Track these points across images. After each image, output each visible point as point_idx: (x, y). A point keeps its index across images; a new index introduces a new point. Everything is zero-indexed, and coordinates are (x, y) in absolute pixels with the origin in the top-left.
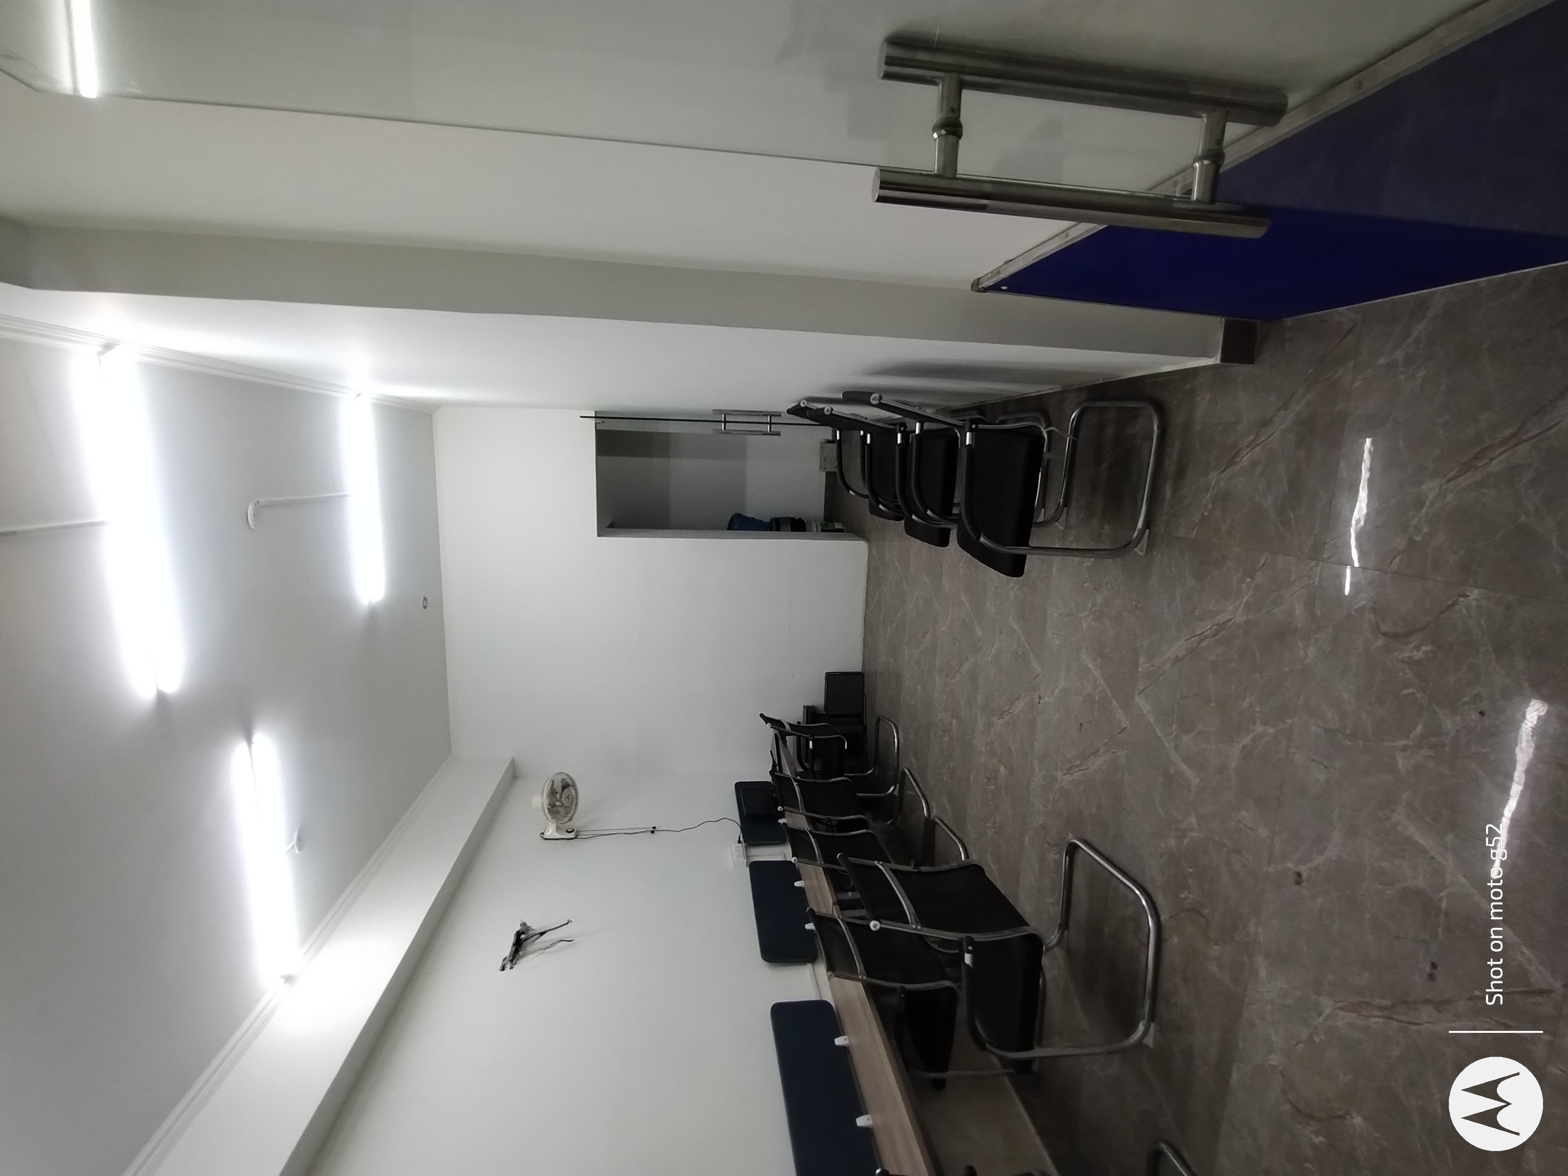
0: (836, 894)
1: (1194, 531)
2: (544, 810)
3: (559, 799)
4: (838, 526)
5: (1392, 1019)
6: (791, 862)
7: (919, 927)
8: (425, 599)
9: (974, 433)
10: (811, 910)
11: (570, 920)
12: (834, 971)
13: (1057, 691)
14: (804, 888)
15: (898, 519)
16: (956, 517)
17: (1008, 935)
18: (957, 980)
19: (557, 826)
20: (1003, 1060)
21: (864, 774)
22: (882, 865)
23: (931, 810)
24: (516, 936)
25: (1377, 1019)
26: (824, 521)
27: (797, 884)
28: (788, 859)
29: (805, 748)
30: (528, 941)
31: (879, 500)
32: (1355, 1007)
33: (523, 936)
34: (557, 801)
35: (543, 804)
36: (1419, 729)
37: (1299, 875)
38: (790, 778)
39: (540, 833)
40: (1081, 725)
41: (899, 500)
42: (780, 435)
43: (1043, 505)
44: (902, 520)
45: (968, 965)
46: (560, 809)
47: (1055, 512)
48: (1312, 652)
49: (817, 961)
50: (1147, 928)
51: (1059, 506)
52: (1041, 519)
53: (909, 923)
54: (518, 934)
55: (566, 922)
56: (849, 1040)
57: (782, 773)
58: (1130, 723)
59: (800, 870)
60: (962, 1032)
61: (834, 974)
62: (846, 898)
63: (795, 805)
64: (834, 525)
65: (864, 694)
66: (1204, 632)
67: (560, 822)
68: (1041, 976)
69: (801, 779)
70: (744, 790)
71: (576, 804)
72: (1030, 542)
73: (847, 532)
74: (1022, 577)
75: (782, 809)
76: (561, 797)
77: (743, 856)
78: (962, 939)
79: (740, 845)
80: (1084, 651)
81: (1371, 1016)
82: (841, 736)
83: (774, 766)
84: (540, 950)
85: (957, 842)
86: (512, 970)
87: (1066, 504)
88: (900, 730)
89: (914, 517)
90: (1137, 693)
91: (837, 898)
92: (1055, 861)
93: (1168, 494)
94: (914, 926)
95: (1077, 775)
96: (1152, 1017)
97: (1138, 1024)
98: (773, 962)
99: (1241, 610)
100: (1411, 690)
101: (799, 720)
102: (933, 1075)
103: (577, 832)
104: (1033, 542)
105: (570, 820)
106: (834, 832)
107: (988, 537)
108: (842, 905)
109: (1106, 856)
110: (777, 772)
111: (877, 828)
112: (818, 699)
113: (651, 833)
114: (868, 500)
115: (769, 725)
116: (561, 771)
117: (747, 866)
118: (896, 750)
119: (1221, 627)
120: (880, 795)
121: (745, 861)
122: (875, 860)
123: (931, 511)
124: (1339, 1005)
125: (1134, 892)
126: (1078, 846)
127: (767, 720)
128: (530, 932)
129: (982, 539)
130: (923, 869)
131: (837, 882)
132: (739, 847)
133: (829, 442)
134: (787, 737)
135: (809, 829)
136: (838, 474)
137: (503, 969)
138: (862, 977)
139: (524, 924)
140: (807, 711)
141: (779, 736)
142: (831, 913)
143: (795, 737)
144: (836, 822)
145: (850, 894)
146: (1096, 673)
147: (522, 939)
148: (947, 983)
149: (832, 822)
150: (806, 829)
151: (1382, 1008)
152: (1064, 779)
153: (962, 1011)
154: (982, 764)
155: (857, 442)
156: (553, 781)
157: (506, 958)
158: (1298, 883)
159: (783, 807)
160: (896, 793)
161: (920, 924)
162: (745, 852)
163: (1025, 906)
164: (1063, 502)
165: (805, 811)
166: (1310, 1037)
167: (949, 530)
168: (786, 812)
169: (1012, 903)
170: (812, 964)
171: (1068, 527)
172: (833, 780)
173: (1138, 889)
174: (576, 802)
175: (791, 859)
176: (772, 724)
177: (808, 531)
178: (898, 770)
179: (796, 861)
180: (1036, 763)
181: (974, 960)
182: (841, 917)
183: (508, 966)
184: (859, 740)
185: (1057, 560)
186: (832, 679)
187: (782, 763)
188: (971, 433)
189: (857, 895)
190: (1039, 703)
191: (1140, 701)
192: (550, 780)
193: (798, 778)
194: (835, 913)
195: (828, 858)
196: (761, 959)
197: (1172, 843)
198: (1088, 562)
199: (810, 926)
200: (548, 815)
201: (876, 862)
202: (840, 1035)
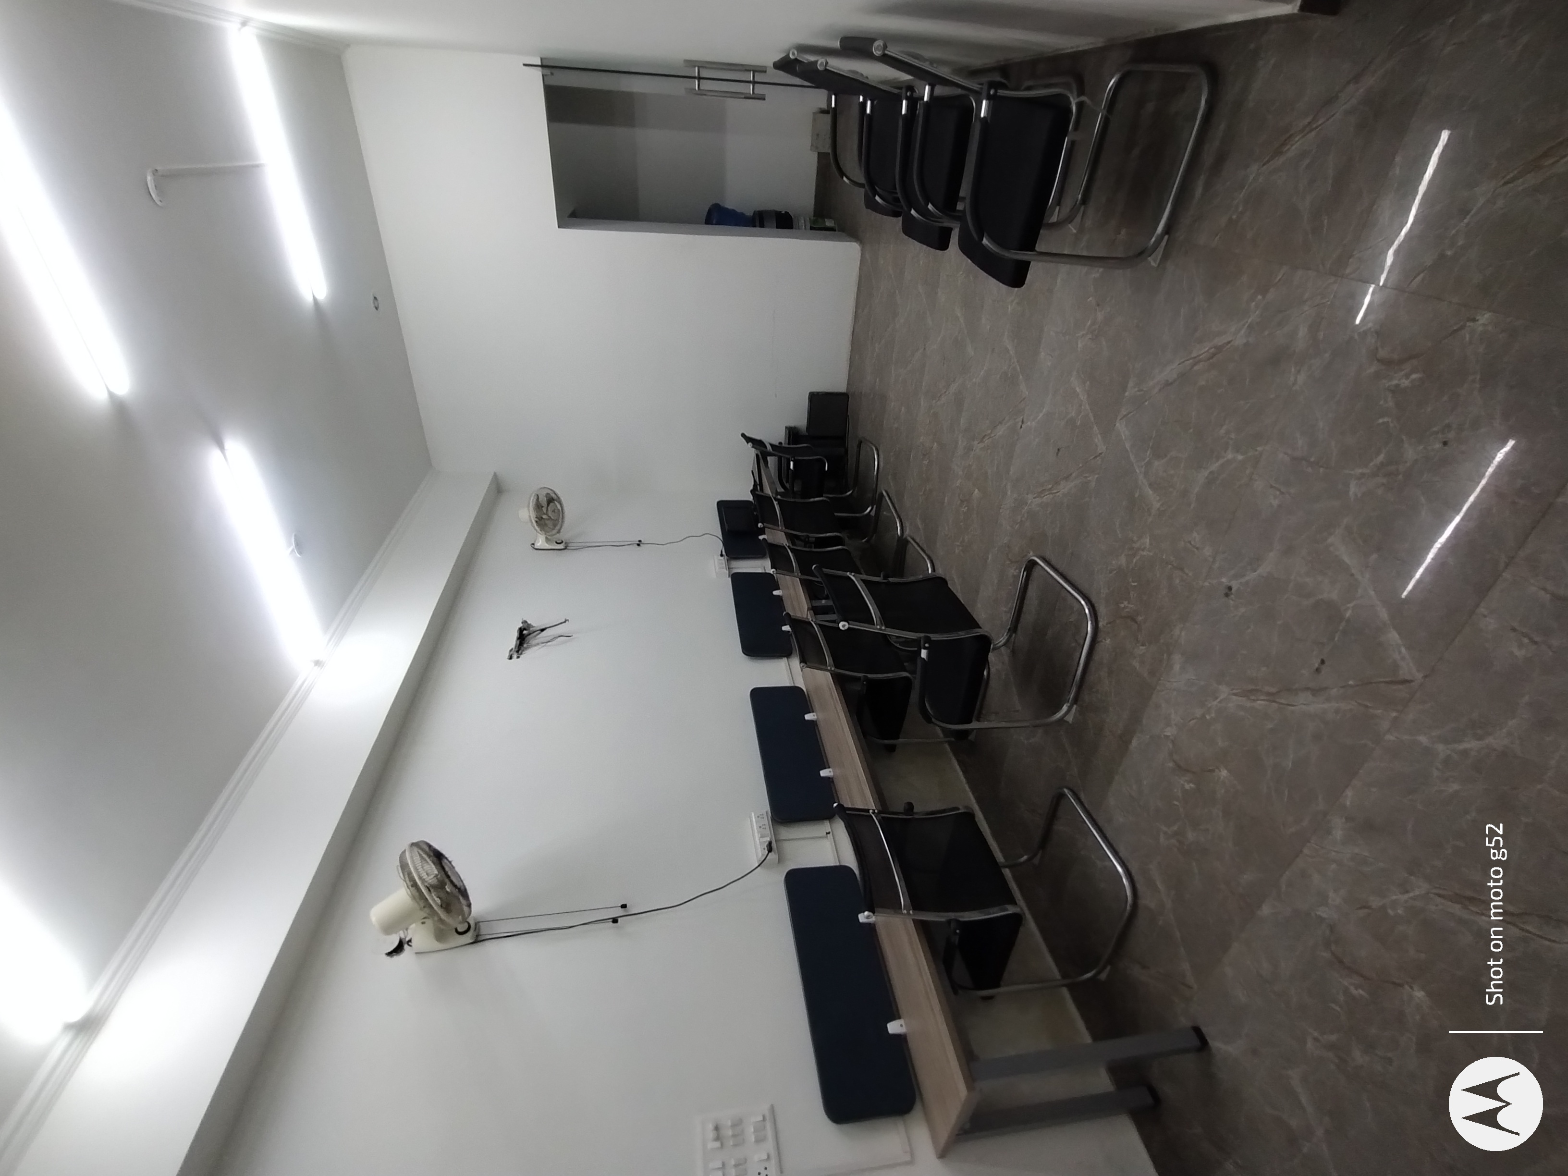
0: (810, 602)
1: (1217, 237)
2: (532, 522)
3: (545, 512)
4: (829, 223)
5: (1274, 701)
6: (770, 574)
7: (883, 628)
8: (375, 298)
9: (992, 102)
10: (788, 614)
11: (567, 619)
12: (806, 663)
13: (1041, 415)
14: (782, 597)
15: (896, 214)
16: (960, 214)
17: (962, 635)
18: (913, 672)
19: (547, 538)
20: (944, 730)
21: (843, 495)
22: (854, 576)
23: (904, 531)
24: (519, 631)
25: (1263, 702)
26: (814, 216)
27: (775, 593)
28: (767, 571)
29: (786, 468)
30: (531, 636)
31: (876, 190)
32: (1247, 694)
33: (525, 632)
34: (544, 514)
35: (530, 516)
36: (1381, 458)
37: (1230, 588)
38: (771, 498)
39: (531, 543)
40: (1059, 450)
41: (898, 190)
42: (764, 99)
43: (1059, 201)
44: (900, 216)
45: (924, 659)
46: (547, 522)
47: (1070, 211)
48: (1302, 378)
49: (792, 655)
50: (1085, 632)
51: (1076, 204)
52: (1054, 219)
53: (874, 625)
54: (521, 630)
55: (564, 620)
56: (817, 716)
57: (763, 491)
58: (1107, 448)
59: (779, 580)
60: (913, 711)
61: (806, 666)
62: (820, 605)
63: (775, 522)
64: (825, 221)
65: (847, 416)
66: (1200, 355)
67: (549, 534)
68: (987, 666)
69: (781, 499)
70: (726, 508)
71: (563, 518)
72: (1037, 245)
73: (839, 231)
74: (1024, 286)
75: (762, 526)
76: (547, 510)
77: (725, 567)
78: (920, 638)
79: (722, 558)
80: (1075, 373)
81: (1258, 700)
82: (821, 457)
83: (755, 485)
84: (543, 643)
85: (926, 558)
86: (518, 659)
87: (1085, 201)
88: (880, 453)
89: (913, 212)
90: (1119, 418)
91: (811, 605)
92: (1014, 576)
93: (1199, 191)
94: (878, 627)
95: (1047, 498)
96: (1076, 701)
97: (1063, 706)
98: (754, 656)
99: (1243, 332)
100: (1386, 419)
101: (780, 441)
102: (886, 742)
103: (566, 543)
104: (1040, 247)
105: (559, 532)
106: (811, 547)
107: (992, 239)
108: (816, 611)
109: (1060, 571)
110: (758, 491)
111: (852, 545)
112: (800, 420)
113: (637, 546)
114: (864, 189)
115: (750, 444)
116: (546, 486)
117: (729, 576)
118: (875, 473)
119: (1219, 349)
120: (857, 515)
121: (728, 572)
122: (847, 572)
123: (933, 204)
124: (1234, 691)
125: (1080, 602)
126: (1037, 563)
127: (748, 439)
128: (531, 629)
129: (985, 241)
130: (891, 580)
131: (812, 591)
132: (721, 560)
133: (823, 112)
134: (769, 458)
135: (788, 545)
136: (831, 156)
137: (511, 658)
138: (831, 668)
139: (525, 622)
140: (789, 433)
141: (760, 456)
142: (805, 616)
143: (777, 458)
144: (814, 539)
145: (824, 601)
146: (1083, 397)
147: (525, 634)
148: (905, 674)
149: (810, 538)
150: (785, 545)
151: (1269, 694)
152: (1033, 502)
153: (914, 696)
154: (957, 487)
155: (855, 111)
156: (538, 495)
157: (512, 649)
158: (1227, 595)
159: (763, 524)
160: (873, 514)
161: (884, 625)
162: (727, 563)
163: (980, 613)
164: (1081, 197)
165: (784, 528)
166: (1203, 716)
167: (949, 230)
168: (766, 529)
169: (969, 611)
170: (787, 658)
171: (1081, 230)
172: (812, 500)
173: (1084, 600)
174: (563, 516)
175: (770, 571)
176: (753, 444)
177: (795, 229)
178: (876, 491)
179: (775, 572)
180: (1009, 486)
181: (929, 655)
182: (814, 620)
183: (515, 656)
184: (839, 462)
185: (1064, 269)
186: (814, 398)
187: (763, 481)
188: (987, 101)
189: (830, 603)
190: (1021, 427)
191: (1121, 427)
192: (534, 494)
193: (779, 497)
194: (809, 617)
195: (805, 569)
196: (741, 652)
197: (1123, 560)
198: (1096, 272)
199: (786, 628)
200: (536, 527)
201: (848, 574)
202: (810, 712)
